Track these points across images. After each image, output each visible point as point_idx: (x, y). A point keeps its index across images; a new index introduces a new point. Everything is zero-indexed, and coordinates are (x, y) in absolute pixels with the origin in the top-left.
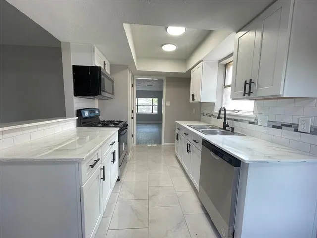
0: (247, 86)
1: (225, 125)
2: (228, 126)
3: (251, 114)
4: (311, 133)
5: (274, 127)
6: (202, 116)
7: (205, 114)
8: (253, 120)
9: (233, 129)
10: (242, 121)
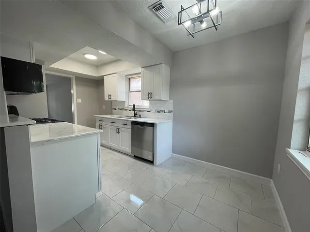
0: (150, 95)
1: (135, 115)
2: (137, 115)
3: (148, 107)
4: (169, 112)
5: (158, 112)
6: (114, 111)
7: (117, 109)
8: (149, 110)
9: (140, 115)
10: (144, 111)
